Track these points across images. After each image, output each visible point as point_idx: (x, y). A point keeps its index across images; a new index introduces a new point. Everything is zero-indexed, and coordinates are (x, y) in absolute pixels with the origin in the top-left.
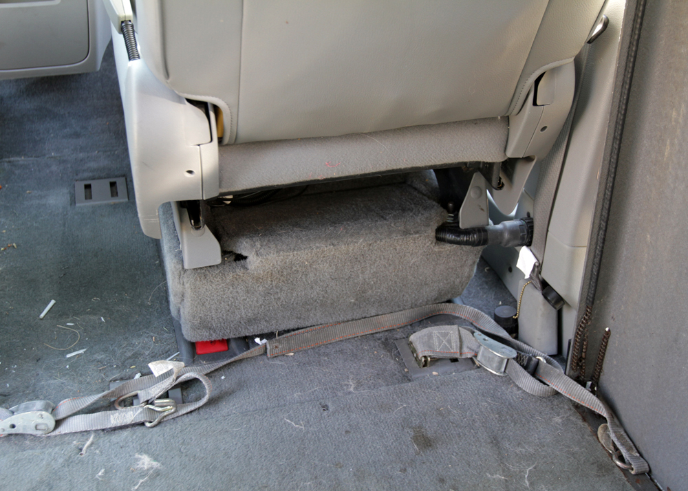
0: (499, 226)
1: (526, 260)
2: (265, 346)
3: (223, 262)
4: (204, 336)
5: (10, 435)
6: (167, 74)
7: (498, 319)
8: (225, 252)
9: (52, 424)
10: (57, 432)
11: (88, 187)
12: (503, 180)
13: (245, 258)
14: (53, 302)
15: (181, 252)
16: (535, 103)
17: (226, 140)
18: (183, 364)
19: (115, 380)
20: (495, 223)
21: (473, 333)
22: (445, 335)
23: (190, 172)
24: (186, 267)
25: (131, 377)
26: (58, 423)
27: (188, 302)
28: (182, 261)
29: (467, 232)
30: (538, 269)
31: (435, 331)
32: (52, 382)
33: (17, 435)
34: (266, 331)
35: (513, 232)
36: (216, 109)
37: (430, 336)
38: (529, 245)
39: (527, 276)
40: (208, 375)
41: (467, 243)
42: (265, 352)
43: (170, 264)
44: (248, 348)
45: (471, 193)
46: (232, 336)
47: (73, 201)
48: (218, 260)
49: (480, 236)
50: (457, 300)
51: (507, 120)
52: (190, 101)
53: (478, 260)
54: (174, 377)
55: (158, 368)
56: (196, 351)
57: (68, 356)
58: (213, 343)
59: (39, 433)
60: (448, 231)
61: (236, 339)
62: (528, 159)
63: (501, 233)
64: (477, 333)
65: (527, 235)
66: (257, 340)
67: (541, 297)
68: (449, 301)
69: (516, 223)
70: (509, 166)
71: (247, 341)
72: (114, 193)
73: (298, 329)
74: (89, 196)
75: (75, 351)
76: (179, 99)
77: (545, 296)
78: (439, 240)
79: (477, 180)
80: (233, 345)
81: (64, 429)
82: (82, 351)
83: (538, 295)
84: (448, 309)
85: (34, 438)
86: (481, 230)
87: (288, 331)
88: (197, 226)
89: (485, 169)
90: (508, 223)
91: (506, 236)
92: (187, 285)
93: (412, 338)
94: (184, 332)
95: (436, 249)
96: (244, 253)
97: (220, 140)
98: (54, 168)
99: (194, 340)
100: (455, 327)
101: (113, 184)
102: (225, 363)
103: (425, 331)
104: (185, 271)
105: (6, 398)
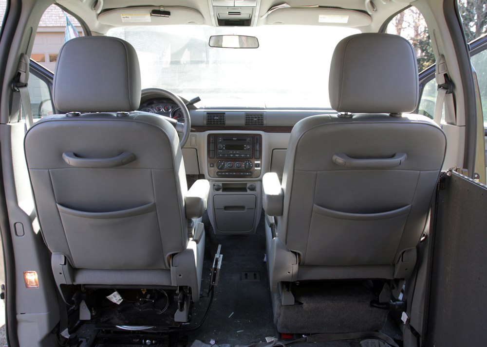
0: (394, 303)
1: (404, 317)
2: (306, 338)
3: (295, 304)
4: (285, 331)
6: (286, 243)
7: (395, 340)
8: (296, 301)
11: (246, 274)
12: (395, 286)
13: (302, 304)
14: (233, 313)
15: (281, 299)
16: (402, 261)
17: (301, 264)
18: (277, 339)
19: (253, 342)
20: (393, 302)
21: (384, 343)
22: (373, 343)
23: (289, 273)
24: (282, 304)
25: (259, 342)
27: (281, 317)
28: (281, 302)
29: (382, 304)
30: (408, 320)
31: (370, 341)
32: (232, 339)
34: (307, 333)
35: (400, 306)
36: (299, 254)
37: (368, 342)
38: (405, 312)
39: (405, 323)
40: (286, 345)
41: (382, 308)
42: (306, 341)
43: (276, 303)
44: (300, 338)
45: (384, 290)
46: (295, 333)
47: (241, 279)
48: (294, 304)
49: (387, 306)
50: (380, 331)
51: (394, 265)
52: (292, 252)
53: (387, 316)
54: (274, 343)
55: (268, 340)
56: (281, 336)
57: (238, 332)
58: (287, 334)
60: (374, 303)
61: (296, 334)
62: (403, 279)
63: (395, 305)
64: (386, 344)
65: (405, 307)
66: (303, 336)
67: (411, 332)
68: (377, 331)
69: (401, 303)
70: (397, 281)
71: (300, 335)
72: (255, 278)
73: (319, 334)
74: (246, 278)
75: (240, 330)
76: (288, 251)
77: (412, 331)
78: (372, 306)
79: (386, 285)
80: (295, 336)
82: (242, 331)
83: (409, 331)
84: (376, 334)
86: (388, 304)
87: (315, 334)
88: (288, 291)
89: (388, 281)
90: (398, 302)
91: (397, 307)
92: (282, 311)
93: (361, 342)
94: (278, 329)
95: (371, 309)
96: (302, 302)
97: (299, 264)
98: (235, 266)
99: (281, 332)
100: (378, 340)
101: (255, 275)
102: (292, 342)
103: (366, 340)
104: (282, 306)
105: (217, 343)
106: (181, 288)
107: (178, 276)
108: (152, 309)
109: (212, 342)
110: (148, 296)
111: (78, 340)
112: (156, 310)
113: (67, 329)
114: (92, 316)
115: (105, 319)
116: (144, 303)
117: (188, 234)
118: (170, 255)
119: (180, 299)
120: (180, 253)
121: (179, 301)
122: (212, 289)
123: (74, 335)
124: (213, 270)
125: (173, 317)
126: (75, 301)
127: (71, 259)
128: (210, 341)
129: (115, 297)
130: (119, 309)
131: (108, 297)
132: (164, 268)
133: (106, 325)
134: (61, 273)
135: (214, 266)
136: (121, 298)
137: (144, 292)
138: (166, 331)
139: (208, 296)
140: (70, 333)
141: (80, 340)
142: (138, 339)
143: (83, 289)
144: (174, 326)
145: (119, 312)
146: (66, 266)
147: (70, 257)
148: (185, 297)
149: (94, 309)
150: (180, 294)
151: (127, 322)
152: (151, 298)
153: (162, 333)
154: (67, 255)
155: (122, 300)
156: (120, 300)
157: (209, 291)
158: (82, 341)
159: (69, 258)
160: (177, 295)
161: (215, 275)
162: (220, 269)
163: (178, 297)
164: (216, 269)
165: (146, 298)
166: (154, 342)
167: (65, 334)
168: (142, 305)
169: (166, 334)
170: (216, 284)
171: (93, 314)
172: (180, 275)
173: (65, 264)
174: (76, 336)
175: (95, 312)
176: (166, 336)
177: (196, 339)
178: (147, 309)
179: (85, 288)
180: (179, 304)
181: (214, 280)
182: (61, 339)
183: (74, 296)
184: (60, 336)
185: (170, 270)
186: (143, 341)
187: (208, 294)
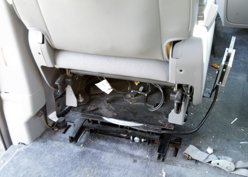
5: (216, 167)
9: (233, 169)
10: (234, 172)
14: (236, 119)
26: (236, 169)
32: (234, 151)
33: (218, 167)
57: (241, 143)
59: (227, 170)
75: (244, 141)
81: (237, 172)
82: (247, 143)
85: (225, 171)
98: (242, 65)
105: (215, 151)
106: (180, 86)
107: (178, 71)
108: (143, 104)
109: (210, 150)
110: (141, 89)
111: (66, 124)
112: (148, 105)
113: (55, 113)
114: (78, 103)
115: (93, 108)
116: (136, 96)
117: (198, 15)
118: (171, 43)
119: (177, 99)
120: (184, 40)
121: (176, 101)
122: (216, 88)
123: (62, 119)
124: (222, 67)
125: (167, 117)
126: (59, 86)
127: (49, 37)
128: (207, 148)
129: (104, 85)
130: (108, 99)
131: (97, 85)
132: (161, 58)
133: (92, 115)
134: (39, 54)
135: (223, 63)
136: (110, 87)
137: (137, 84)
138: (157, 132)
139: (210, 97)
140: (58, 116)
141: (69, 124)
142: (126, 134)
143: (68, 73)
144: (166, 127)
145: (108, 102)
146: (45, 45)
147: (48, 34)
148: (183, 96)
149: (82, 96)
150: (178, 92)
151: (115, 114)
152: (144, 91)
153: (153, 133)
154: (44, 32)
155: (112, 90)
156: (109, 89)
157: (213, 91)
158: (70, 126)
159: (47, 36)
160: (175, 93)
161: (223, 73)
162: (231, 68)
163: (176, 96)
164: (225, 67)
165: (138, 90)
166: (143, 140)
167: (53, 117)
168: (133, 98)
169: (157, 134)
170: (222, 85)
171: (81, 101)
172: (181, 71)
173: (43, 43)
174: (64, 121)
175: (83, 99)
176: (158, 137)
177: (191, 144)
178: (139, 103)
179: (71, 73)
180: (175, 105)
181: (221, 80)
182: (49, 121)
183: (58, 80)
184: (48, 119)
185: (168, 62)
186: (131, 137)
187: (211, 94)
